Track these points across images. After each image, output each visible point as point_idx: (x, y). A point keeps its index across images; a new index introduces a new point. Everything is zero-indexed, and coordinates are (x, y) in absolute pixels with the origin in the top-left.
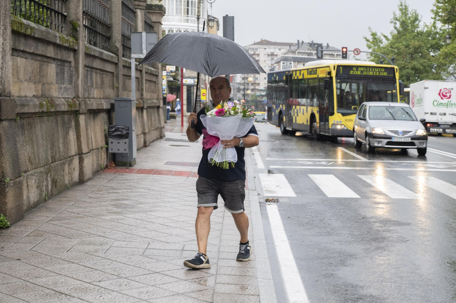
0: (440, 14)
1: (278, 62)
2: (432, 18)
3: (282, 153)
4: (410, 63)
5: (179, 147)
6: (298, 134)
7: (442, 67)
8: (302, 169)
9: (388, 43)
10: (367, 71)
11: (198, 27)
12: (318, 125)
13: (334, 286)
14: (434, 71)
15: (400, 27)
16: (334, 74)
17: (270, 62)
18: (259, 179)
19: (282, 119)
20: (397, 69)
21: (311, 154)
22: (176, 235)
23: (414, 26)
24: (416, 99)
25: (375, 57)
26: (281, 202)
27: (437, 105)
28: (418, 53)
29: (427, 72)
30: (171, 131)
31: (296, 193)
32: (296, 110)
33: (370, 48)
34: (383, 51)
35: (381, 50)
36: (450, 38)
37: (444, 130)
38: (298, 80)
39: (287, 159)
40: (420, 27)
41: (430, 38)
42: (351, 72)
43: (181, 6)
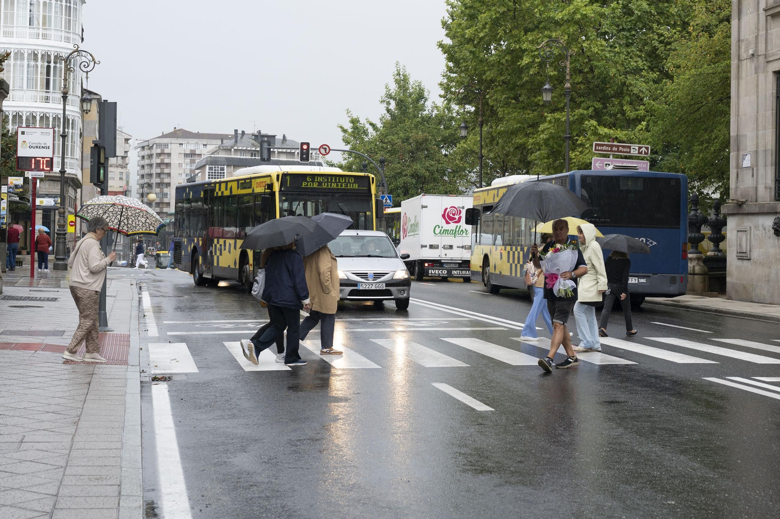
0: (453, 90)
1: (202, 167)
2: (441, 96)
3: (190, 313)
4: (409, 166)
5: (24, 309)
6: (222, 284)
7: (458, 172)
8: (215, 334)
9: (376, 135)
10: (328, 182)
11: (64, 110)
12: (251, 269)
13: (224, 474)
14: (446, 178)
15: (396, 109)
16: (277, 188)
17: (188, 167)
18: (148, 350)
19: (197, 261)
20: (373, 178)
21: (235, 313)
22: (14, 426)
23: (416, 107)
24: (409, 225)
25: (355, 158)
26: (175, 381)
27: (440, 233)
28: (423, 150)
29: (435, 180)
30: (13, 284)
31: (198, 368)
32: (218, 246)
33: (349, 143)
34: (367, 148)
35: (365, 146)
36: (466, 128)
37: (449, 271)
38: (222, 197)
39: (196, 322)
40: (427, 109)
41: (442, 127)
42: (304, 184)
43: (37, 74)
